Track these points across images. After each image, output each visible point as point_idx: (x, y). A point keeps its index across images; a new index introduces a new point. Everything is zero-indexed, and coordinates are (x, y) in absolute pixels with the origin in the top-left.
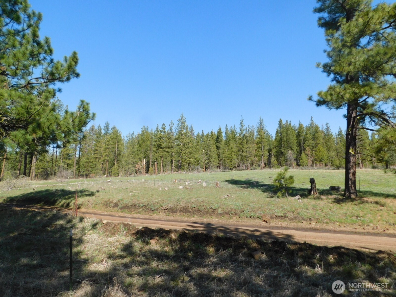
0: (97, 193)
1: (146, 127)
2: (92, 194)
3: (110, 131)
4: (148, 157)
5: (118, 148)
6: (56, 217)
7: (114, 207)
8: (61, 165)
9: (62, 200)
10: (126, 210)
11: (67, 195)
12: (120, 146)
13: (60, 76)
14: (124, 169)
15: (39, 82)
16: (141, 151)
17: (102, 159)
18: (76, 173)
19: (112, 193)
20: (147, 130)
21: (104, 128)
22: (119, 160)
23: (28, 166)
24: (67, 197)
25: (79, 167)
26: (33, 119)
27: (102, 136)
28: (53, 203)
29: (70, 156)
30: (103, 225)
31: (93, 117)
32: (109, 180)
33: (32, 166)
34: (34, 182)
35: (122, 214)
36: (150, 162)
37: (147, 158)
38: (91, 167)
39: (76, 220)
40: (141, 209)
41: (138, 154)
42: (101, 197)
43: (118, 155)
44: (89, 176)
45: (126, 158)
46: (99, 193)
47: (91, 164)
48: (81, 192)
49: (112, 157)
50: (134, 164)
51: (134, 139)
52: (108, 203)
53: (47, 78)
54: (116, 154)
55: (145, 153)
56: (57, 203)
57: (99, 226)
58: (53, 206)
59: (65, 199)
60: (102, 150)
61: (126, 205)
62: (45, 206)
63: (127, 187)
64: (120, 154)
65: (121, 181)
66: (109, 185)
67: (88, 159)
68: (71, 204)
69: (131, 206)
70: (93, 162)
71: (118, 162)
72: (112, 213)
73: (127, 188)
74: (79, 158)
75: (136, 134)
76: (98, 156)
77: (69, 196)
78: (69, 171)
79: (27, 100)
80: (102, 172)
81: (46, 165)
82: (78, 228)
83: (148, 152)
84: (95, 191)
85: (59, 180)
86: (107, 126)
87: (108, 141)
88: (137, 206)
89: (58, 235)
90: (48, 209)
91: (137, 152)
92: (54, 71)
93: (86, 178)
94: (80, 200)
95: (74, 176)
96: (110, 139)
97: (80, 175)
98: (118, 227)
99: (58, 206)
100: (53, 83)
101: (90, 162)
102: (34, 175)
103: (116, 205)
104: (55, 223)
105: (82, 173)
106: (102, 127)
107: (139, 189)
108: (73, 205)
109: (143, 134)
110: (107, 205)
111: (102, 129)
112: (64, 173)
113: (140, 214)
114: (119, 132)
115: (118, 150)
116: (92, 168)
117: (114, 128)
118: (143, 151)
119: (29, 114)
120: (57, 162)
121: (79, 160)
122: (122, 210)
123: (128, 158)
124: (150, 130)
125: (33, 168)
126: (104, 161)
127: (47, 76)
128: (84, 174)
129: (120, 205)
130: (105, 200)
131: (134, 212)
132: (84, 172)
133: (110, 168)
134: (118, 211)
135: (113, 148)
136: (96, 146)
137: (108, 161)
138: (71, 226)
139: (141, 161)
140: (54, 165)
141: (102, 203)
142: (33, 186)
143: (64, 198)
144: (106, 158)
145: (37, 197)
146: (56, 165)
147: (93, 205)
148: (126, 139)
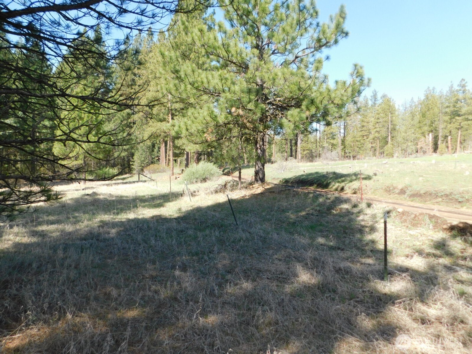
0: (374, 177)
1: (431, 88)
2: (368, 178)
3: (379, 101)
4: (436, 130)
5: (391, 122)
6: (339, 201)
7: (399, 194)
8: (325, 145)
9: (335, 183)
10: (417, 199)
11: (340, 178)
12: (394, 118)
13: (328, 40)
14: (400, 148)
15: (306, 54)
16: (424, 123)
17: (371, 137)
18: (341, 154)
19: (394, 177)
20: (433, 92)
21: (371, 98)
22: (393, 137)
23: (293, 148)
24: (340, 180)
25: (345, 147)
26: (304, 95)
27: (369, 109)
28: (326, 186)
29: (334, 135)
30: (398, 213)
31: (369, 83)
32: (385, 162)
33: (298, 148)
34: (301, 164)
35: (412, 203)
36: (440, 137)
37: (434, 131)
38: (358, 147)
39: (363, 205)
40: (440, 199)
41: (420, 127)
42: (380, 181)
43: (392, 130)
44: (356, 158)
45: (403, 134)
46: (377, 177)
47: (359, 143)
48: (355, 175)
49: (383, 133)
50: (415, 141)
51: (414, 107)
52: (391, 188)
53: (313, 47)
54: (390, 130)
55: (430, 126)
56: (330, 187)
57: (393, 214)
58: (327, 190)
59: (339, 182)
60: (371, 126)
61: (416, 193)
62: (318, 188)
63: (412, 170)
64: (395, 130)
65: (401, 163)
66: (386, 167)
67: (354, 137)
68: (345, 188)
69: (424, 194)
70: (361, 141)
71: (392, 140)
72: (398, 202)
73: (412, 172)
74: (344, 137)
75: (416, 100)
76: (366, 134)
77: (342, 179)
78: (334, 152)
79: (298, 75)
80: (371, 153)
81: (310, 146)
82: (366, 214)
83: (436, 123)
84: (371, 174)
85: (325, 162)
86: (374, 96)
87: (379, 114)
88: (433, 195)
89: (346, 220)
90: (322, 192)
91: (418, 125)
92: (321, 36)
93: (354, 159)
94: (355, 184)
95: (340, 157)
96: (380, 110)
97: (346, 157)
98: (420, 218)
99: (332, 190)
100: (320, 51)
101: (357, 141)
102: (300, 157)
103: (402, 192)
104: (340, 207)
105: (348, 154)
106: (369, 97)
107: (430, 172)
108: (347, 189)
109: (427, 98)
110: (390, 191)
111: (369, 100)
112: (329, 154)
113: (440, 205)
114: (392, 100)
115: (391, 124)
116: (360, 148)
117: (384, 96)
118: (428, 122)
119: (301, 91)
120: (321, 143)
121: (344, 140)
122: (412, 199)
123: (406, 133)
124: (438, 91)
125: (299, 150)
126: (373, 139)
127: (313, 44)
128: (351, 155)
129: (408, 192)
130: (387, 185)
131: (429, 202)
132: (350, 153)
133: (382, 147)
134: (406, 199)
135: (385, 122)
136: (363, 121)
137: (378, 138)
138: (358, 211)
139: (425, 136)
140: (318, 147)
141: (383, 188)
142: (303, 169)
143: (337, 180)
144: (377, 135)
145: (309, 179)
146: (320, 146)
147: (372, 190)
148: (401, 108)
